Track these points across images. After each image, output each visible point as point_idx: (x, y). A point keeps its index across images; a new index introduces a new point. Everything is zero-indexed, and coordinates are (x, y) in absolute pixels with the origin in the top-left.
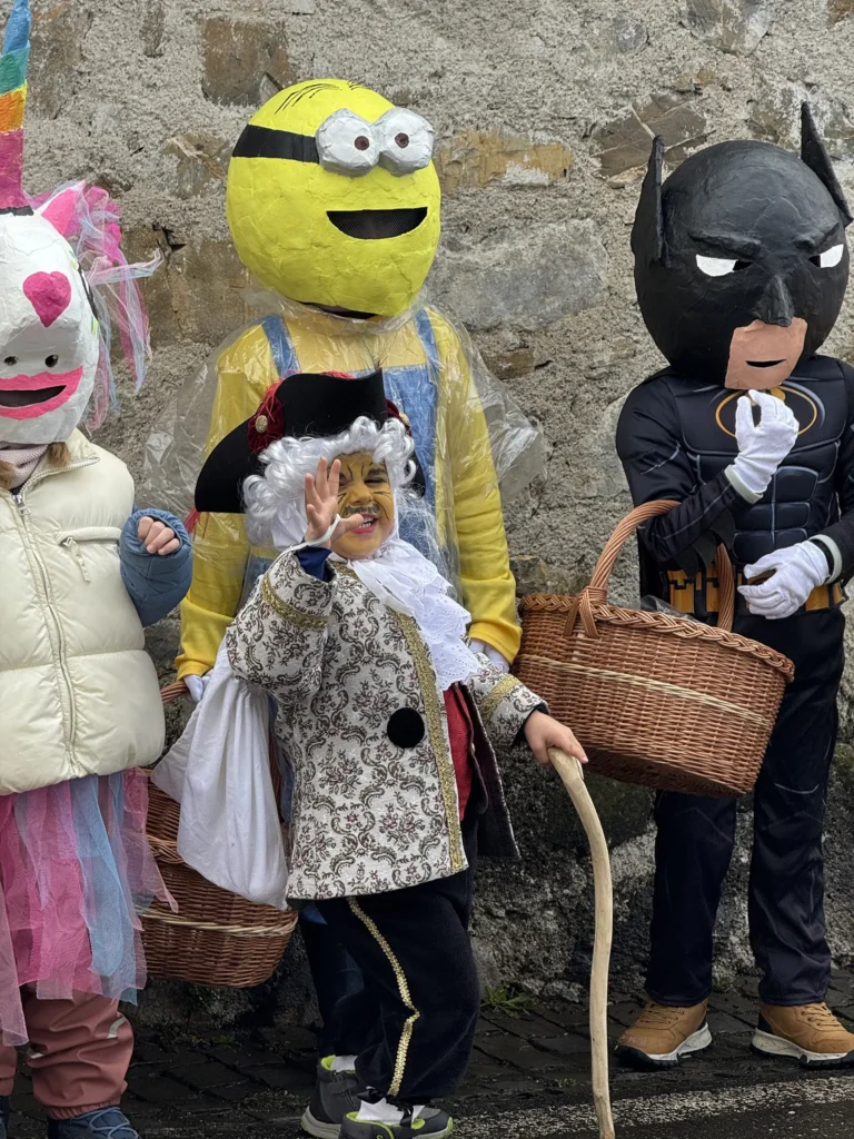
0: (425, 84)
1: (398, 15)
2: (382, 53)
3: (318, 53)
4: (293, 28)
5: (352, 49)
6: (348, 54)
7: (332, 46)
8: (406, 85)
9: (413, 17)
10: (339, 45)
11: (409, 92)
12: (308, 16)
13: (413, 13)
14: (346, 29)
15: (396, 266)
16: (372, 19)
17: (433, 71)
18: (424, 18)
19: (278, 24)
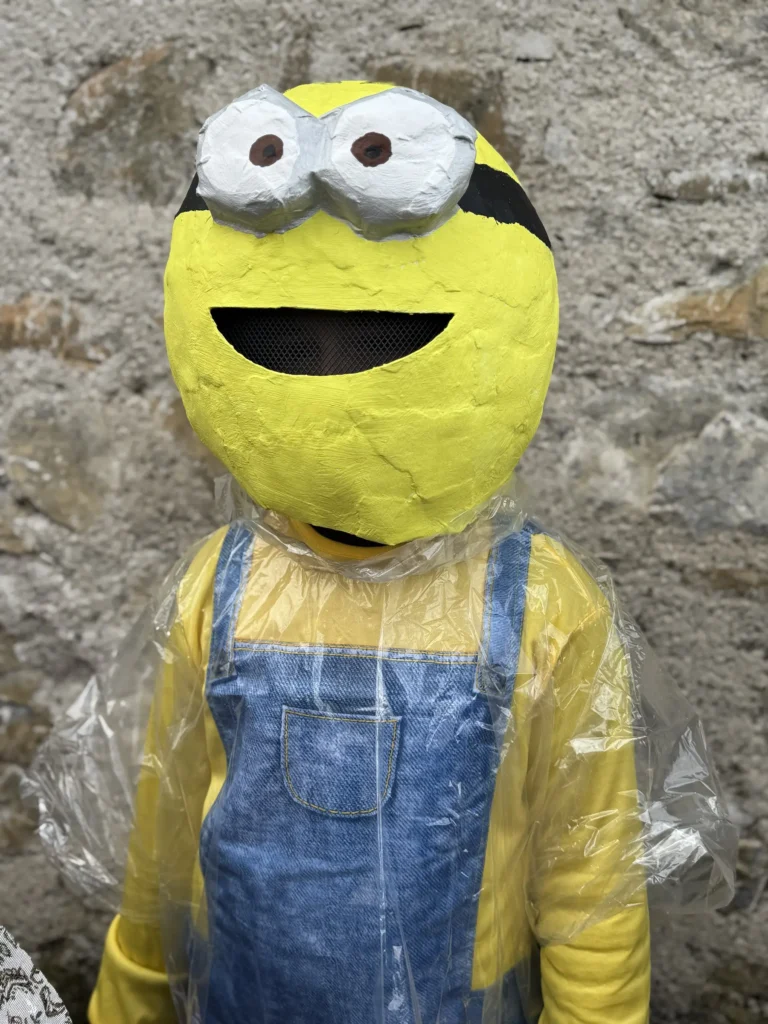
0: (739, 171)
1: (700, 63)
2: (667, 122)
3: (556, 119)
4: (515, 82)
5: (614, 114)
6: (605, 122)
7: (581, 109)
8: (705, 170)
9: (730, 68)
10: (593, 107)
11: (708, 181)
12: (543, 64)
13: (729, 61)
14: (606, 83)
15: (362, 437)
16: (654, 69)
17: (754, 151)
18: (749, 70)
19: (490, 74)
